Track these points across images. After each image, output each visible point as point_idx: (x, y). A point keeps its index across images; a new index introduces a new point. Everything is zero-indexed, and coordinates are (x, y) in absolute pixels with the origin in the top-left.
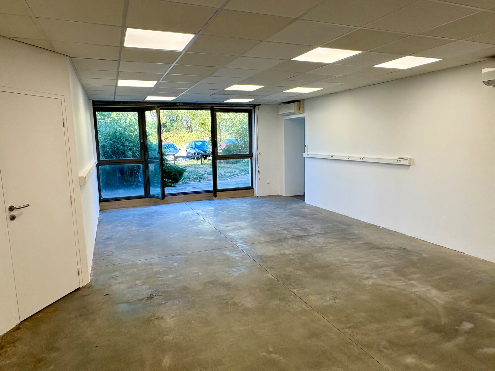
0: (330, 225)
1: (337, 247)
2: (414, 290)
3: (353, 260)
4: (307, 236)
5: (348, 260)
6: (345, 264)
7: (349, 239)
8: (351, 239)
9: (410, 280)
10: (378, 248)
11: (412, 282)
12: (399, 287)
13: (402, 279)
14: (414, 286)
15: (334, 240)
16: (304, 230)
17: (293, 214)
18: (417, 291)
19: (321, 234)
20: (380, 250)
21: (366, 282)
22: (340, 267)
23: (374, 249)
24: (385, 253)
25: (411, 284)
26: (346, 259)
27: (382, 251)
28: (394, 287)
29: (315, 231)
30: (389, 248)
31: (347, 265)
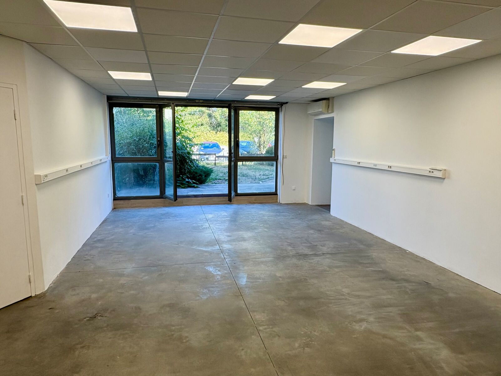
0: (347, 243)
1: (341, 273)
2: (418, 346)
3: (354, 293)
4: (312, 255)
5: (347, 292)
6: (341, 297)
7: (360, 263)
8: (364, 263)
9: (417, 330)
10: (393, 280)
11: (419, 333)
12: (398, 339)
13: (407, 327)
14: (419, 339)
15: (342, 264)
16: (313, 247)
17: (310, 227)
18: (420, 349)
19: (331, 254)
20: (394, 282)
21: (357, 327)
22: (333, 301)
23: (386, 280)
24: (398, 286)
25: (417, 336)
26: (345, 291)
27: (396, 284)
28: (391, 338)
29: (325, 249)
30: (407, 281)
31: (343, 299)
